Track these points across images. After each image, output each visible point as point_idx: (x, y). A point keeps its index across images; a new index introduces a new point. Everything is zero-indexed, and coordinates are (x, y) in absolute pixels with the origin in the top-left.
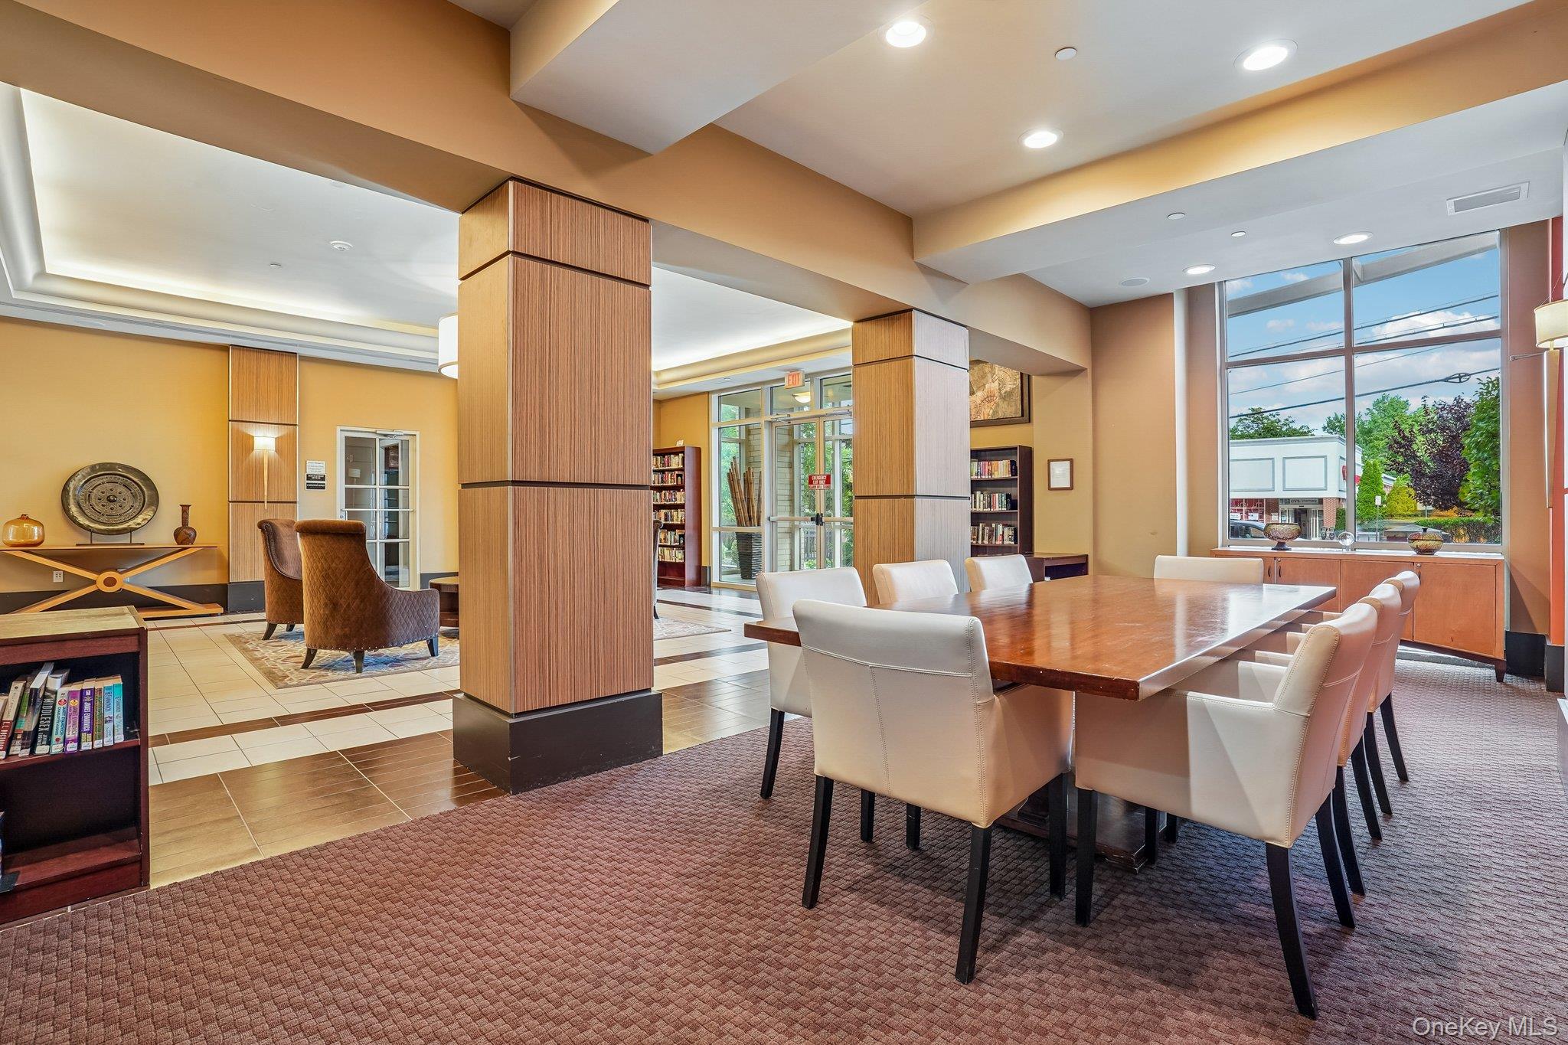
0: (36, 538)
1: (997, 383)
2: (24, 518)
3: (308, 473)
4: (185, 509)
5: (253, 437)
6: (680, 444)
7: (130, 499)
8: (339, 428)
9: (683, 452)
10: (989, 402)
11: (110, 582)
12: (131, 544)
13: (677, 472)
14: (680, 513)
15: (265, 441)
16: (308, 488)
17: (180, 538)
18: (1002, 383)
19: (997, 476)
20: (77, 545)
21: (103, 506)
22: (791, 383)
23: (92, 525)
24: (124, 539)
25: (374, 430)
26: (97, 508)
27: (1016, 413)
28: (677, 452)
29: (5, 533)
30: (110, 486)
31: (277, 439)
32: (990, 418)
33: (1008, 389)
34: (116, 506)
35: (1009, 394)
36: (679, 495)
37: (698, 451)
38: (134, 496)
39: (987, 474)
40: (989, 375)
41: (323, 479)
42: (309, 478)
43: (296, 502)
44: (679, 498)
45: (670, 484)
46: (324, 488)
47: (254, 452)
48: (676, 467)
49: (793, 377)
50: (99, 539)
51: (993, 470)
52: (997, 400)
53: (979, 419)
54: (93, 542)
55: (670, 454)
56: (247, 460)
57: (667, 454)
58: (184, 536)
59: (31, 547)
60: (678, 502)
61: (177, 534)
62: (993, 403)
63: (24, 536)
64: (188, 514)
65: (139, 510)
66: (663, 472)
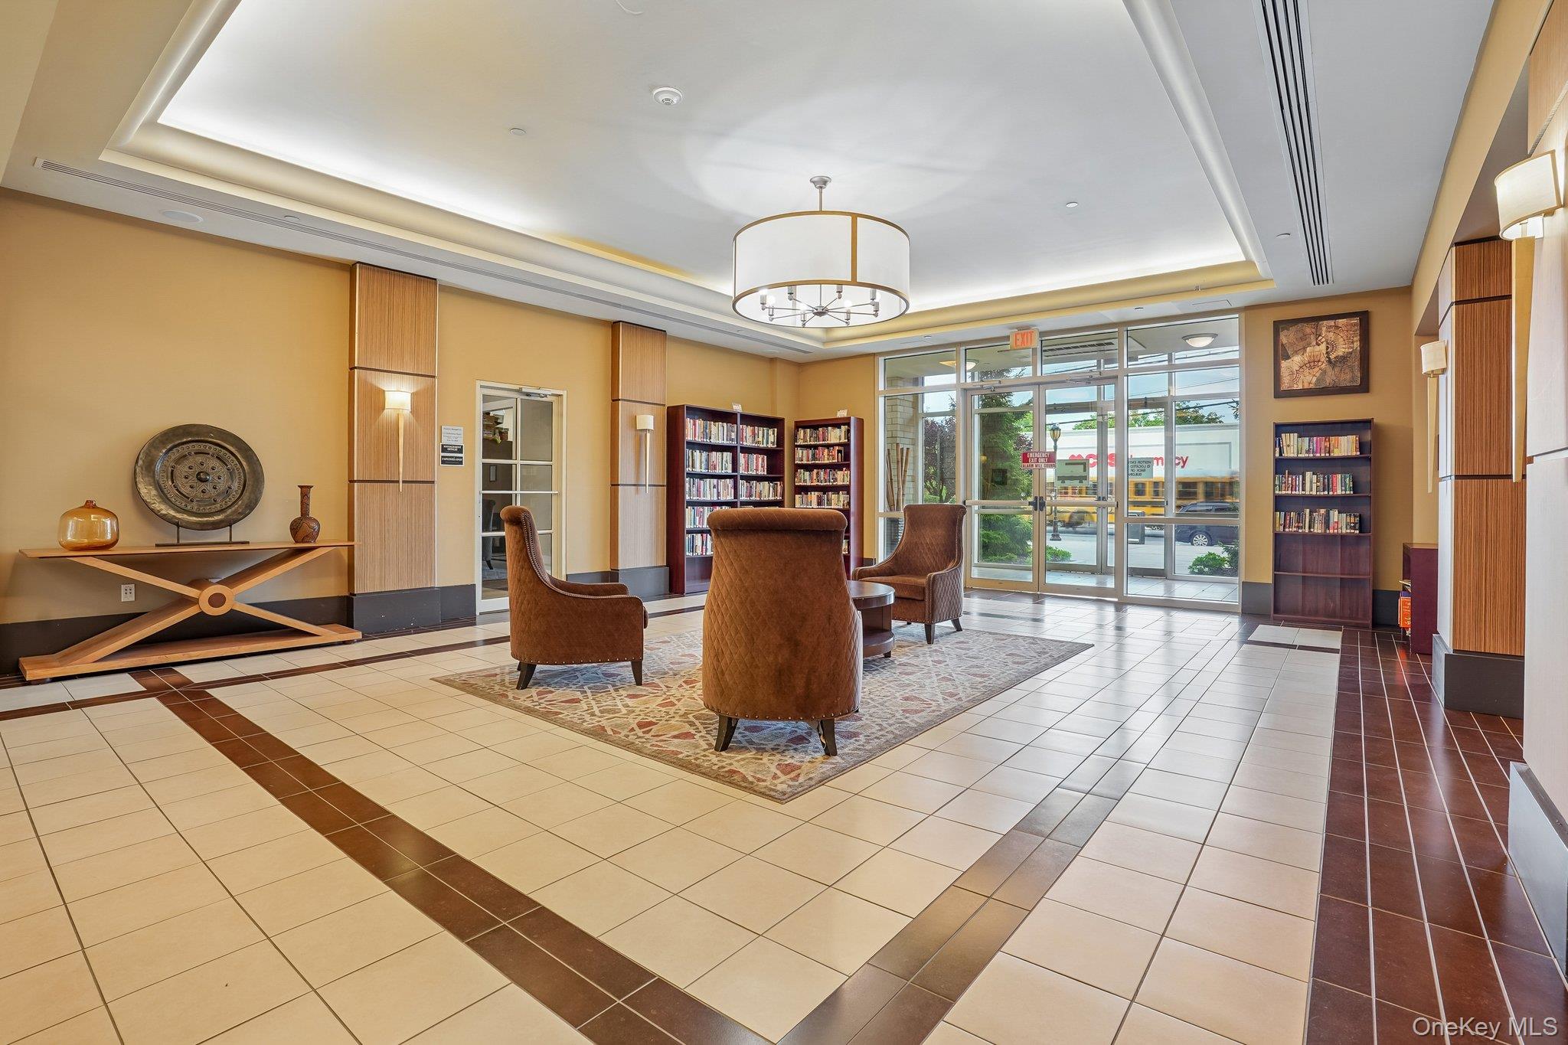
0: (109, 537)
1: (1323, 347)
2: (90, 506)
3: (444, 442)
4: (305, 491)
5: (384, 391)
6: (842, 414)
7: (225, 476)
8: (478, 383)
9: (849, 424)
10: (1311, 368)
11: (217, 600)
12: (231, 543)
13: (837, 448)
14: (843, 496)
15: (398, 396)
16: (443, 462)
17: (301, 534)
18: (1331, 346)
19: (1336, 453)
20: (157, 546)
21: (191, 487)
22: (1019, 343)
23: (179, 516)
24: (222, 535)
25: (517, 387)
26: (182, 490)
27: (1353, 379)
28: (836, 423)
29: (63, 529)
30: (199, 458)
31: (413, 395)
32: (1312, 386)
33: (1341, 354)
34: (208, 487)
35: (1343, 359)
36: (839, 474)
37: (860, 423)
38: (231, 473)
39: (1323, 451)
40: (1312, 337)
41: (460, 451)
42: (444, 450)
43: (433, 482)
44: (841, 478)
45: (826, 462)
46: (461, 463)
47: (385, 411)
48: (838, 441)
49: (1023, 335)
50: (187, 536)
51: (1332, 447)
52: (1323, 366)
53: (1295, 387)
54: (181, 542)
55: (827, 426)
56: (377, 423)
57: (822, 426)
58: (302, 530)
59: (101, 548)
60: (839, 483)
61: (295, 528)
62: (1317, 369)
63: (91, 533)
64: (309, 498)
65: (240, 492)
66: (816, 447)
